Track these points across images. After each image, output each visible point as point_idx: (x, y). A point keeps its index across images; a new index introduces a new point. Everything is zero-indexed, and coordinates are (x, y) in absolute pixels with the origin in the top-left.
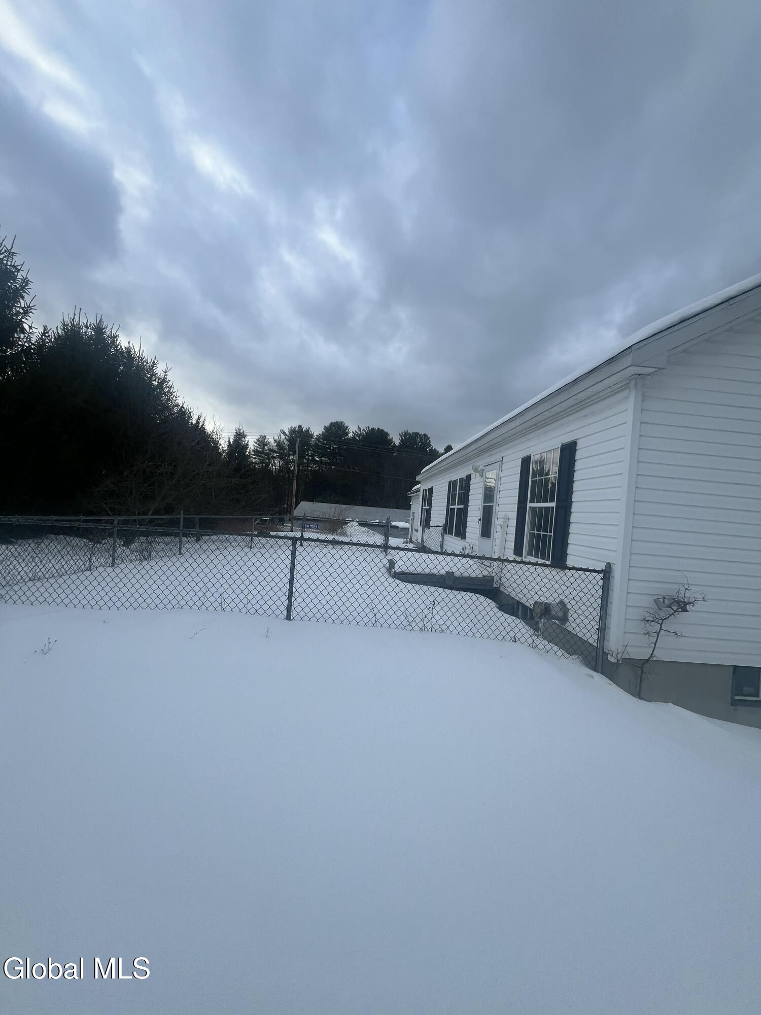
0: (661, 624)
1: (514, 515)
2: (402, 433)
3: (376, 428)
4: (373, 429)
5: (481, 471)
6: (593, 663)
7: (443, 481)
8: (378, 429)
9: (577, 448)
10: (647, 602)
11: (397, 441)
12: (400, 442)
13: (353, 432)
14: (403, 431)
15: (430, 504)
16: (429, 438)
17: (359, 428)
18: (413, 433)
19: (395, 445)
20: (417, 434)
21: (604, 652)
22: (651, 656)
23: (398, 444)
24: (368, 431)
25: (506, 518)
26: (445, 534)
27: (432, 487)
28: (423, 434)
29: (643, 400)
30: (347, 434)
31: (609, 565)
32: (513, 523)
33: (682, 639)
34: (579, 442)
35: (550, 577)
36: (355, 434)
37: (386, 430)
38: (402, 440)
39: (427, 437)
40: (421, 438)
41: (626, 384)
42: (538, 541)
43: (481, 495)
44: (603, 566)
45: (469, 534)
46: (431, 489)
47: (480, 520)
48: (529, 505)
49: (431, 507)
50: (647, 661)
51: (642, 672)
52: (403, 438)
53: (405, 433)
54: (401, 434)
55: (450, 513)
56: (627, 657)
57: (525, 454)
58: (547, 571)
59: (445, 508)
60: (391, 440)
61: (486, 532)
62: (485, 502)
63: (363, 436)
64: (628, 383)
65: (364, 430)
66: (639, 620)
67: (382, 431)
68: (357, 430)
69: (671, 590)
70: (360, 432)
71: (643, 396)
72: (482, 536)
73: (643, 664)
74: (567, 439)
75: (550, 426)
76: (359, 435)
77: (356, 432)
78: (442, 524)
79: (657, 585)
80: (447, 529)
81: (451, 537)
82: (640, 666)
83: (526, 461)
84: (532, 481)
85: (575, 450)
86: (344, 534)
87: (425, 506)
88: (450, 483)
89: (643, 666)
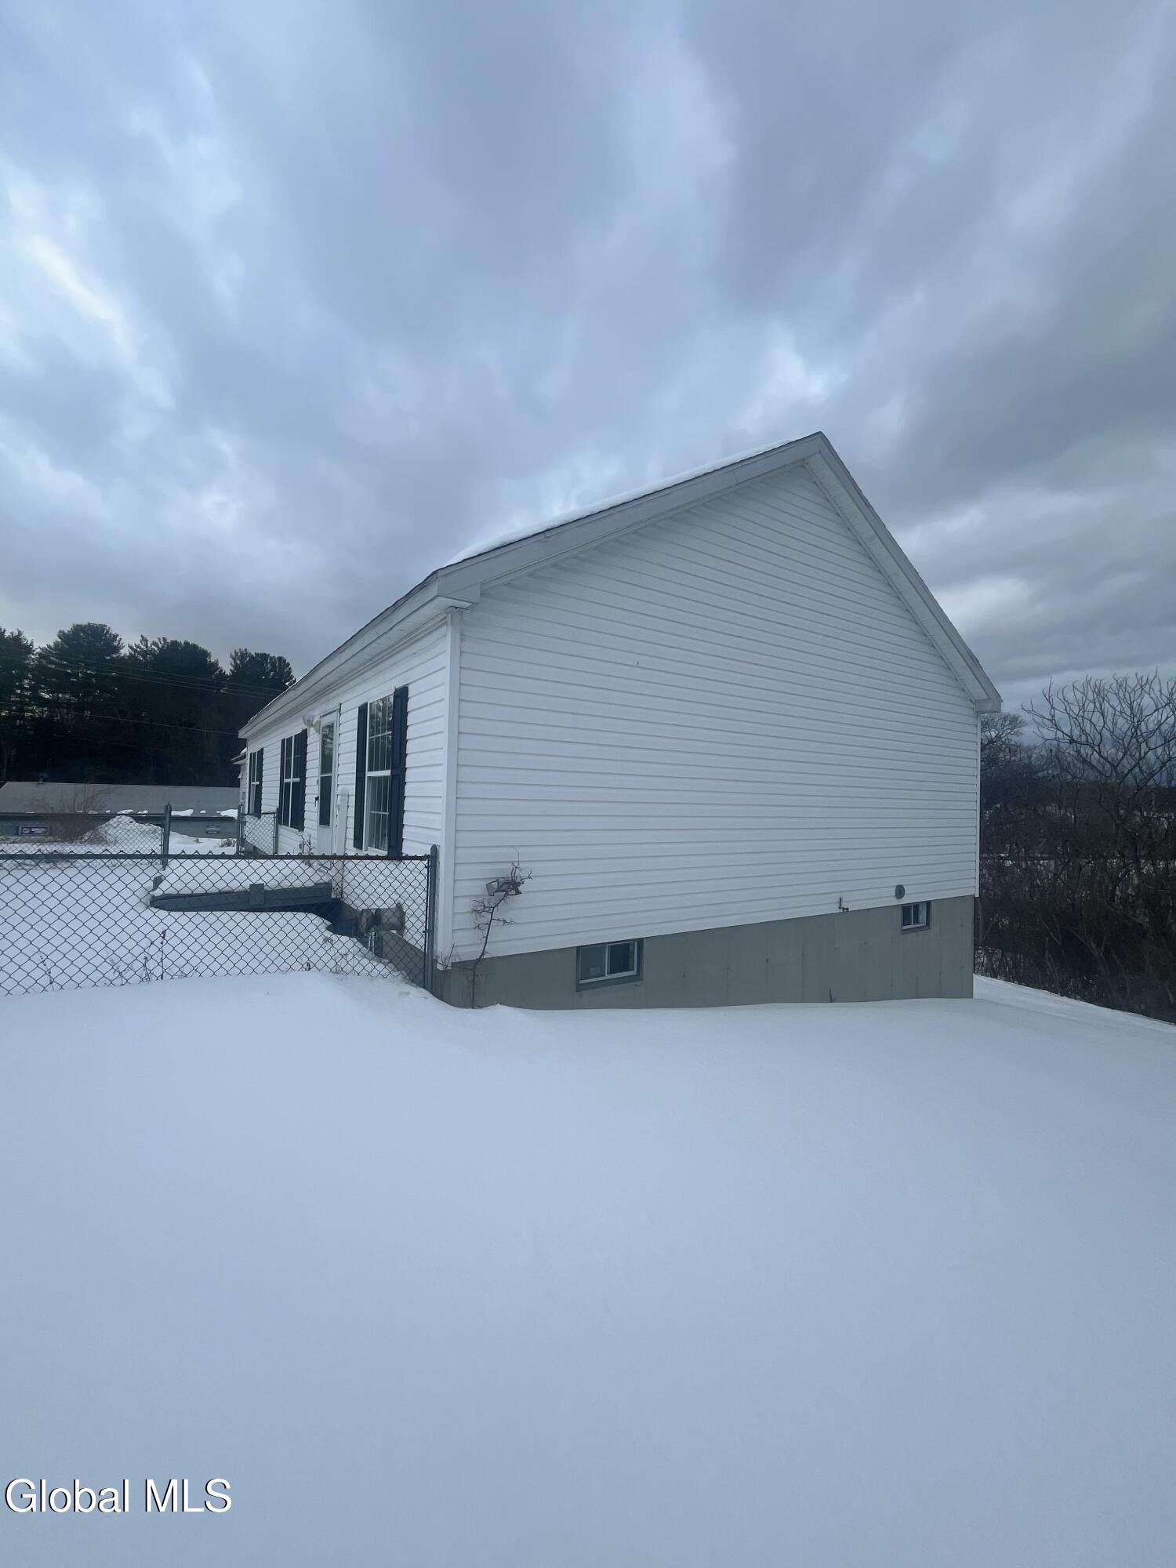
0: (492, 913)
1: (352, 790)
2: (236, 654)
3: (181, 640)
4: (175, 643)
5: (318, 725)
6: (421, 977)
7: (273, 741)
8: (187, 643)
9: (409, 696)
10: (479, 889)
11: (227, 667)
12: (232, 668)
13: (131, 647)
14: (238, 650)
15: (260, 778)
16: (288, 664)
17: (144, 639)
18: (257, 654)
19: (222, 674)
20: (265, 656)
21: (433, 959)
22: (483, 954)
23: (228, 672)
24: (163, 646)
25: (345, 795)
26: (279, 826)
27: (262, 749)
28: (276, 657)
29: (461, 641)
30: (117, 649)
31: (435, 849)
32: (352, 800)
33: (513, 927)
34: (410, 687)
35: (386, 872)
36: (135, 651)
37: (202, 645)
38: (236, 666)
39: (285, 662)
40: (273, 665)
41: (443, 619)
42: (378, 822)
43: (318, 761)
44: (426, 850)
45: (309, 822)
46: (261, 752)
47: (317, 799)
48: (368, 774)
49: (261, 782)
50: (479, 960)
51: (474, 975)
52: (238, 662)
53: (242, 653)
54: (234, 654)
55: (284, 788)
56: (458, 960)
57: (361, 703)
58: (382, 865)
59: (278, 783)
60: (215, 666)
61: (325, 819)
62: (322, 772)
63: (153, 654)
64: (446, 617)
65: (154, 644)
66: (468, 912)
67: (195, 647)
68: (138, 643)
69: (504, 871)
70: (147, 646)
71: (462, 635)
72: (320, 824)
73: (475, 964)
74: (399, 684)
75: (383, 664)
76: (144, 653)
77: (138, 647)
78: (274, 809)
79: (489, 867)
80: (281, 817)
81: (286, 829)
82: (471, 968)
83: (363, 710)
84: (370, 739)
85: (407, 699)
86: (99, 840)
87: (253, 781)
88: (283, 741)
89: (475, 968)
